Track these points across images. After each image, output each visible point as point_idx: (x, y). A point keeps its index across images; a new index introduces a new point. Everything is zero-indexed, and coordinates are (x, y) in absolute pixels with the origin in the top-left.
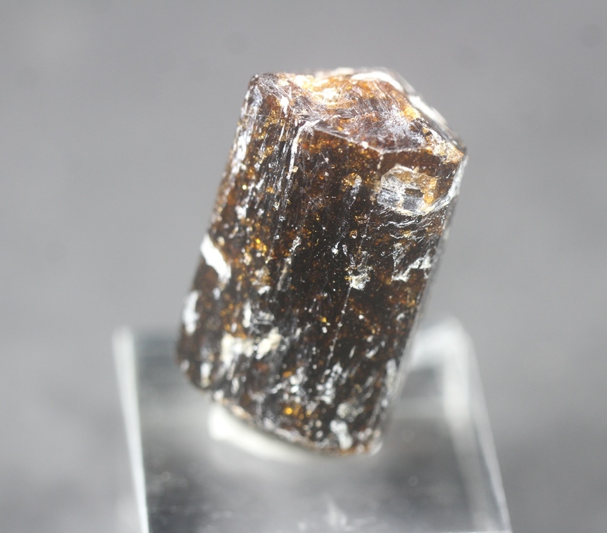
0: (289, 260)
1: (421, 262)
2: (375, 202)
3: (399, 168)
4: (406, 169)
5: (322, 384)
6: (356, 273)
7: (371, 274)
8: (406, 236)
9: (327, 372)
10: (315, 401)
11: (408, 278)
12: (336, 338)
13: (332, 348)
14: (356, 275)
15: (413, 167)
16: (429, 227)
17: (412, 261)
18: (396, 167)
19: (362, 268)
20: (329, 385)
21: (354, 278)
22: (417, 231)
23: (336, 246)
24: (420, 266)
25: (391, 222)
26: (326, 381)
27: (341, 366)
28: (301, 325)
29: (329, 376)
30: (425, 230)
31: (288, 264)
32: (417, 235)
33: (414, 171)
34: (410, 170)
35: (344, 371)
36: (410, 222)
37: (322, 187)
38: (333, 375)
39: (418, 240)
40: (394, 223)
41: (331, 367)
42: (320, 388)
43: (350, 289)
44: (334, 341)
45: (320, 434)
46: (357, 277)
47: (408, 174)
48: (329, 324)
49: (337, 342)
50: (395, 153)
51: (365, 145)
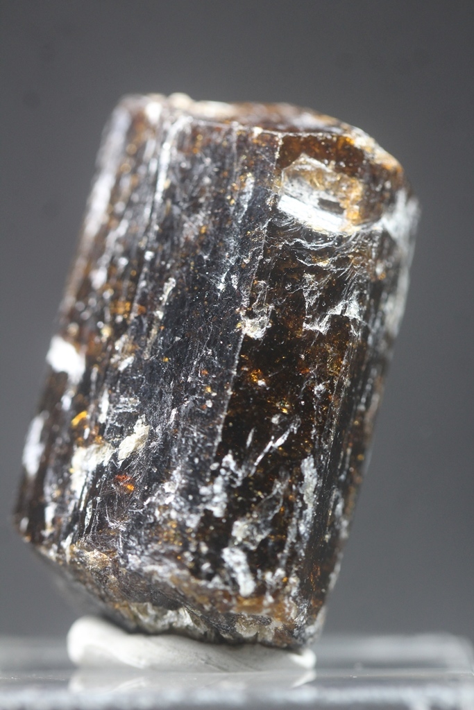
0: (160, 314)
1: (346, 306)
2: (274, 207)
3: (307, 162)
4: (316, 163)
5: (206, 485)
6: (251, 315)
7: (273, 317)
8: (321, 264)
9: (215, 466)
10: (197, 512)
11: (327, 329)
12: (225, 413)
13: (220, 428)
14: (251, 318)
15: (326, 161)
16: (354, 254)
17: (332, 305)
18: (302, 160)
19: (260, 306)
20: (218, 487)
21: (248, 322)
22: (336, 258)
23: (223, 280)
24: (344, 311)
25: (298, 240)
26: (212, 481)
27: (235, 458)
28: (177, 403)
29: (215, 474)
30: (348, 259)
31: (158, 320)
32: (337, 264)
33: (328, 167)
34: (323, 166)
35: (239, 466)
36: (326, 245)
37: (202, 200)
38: (223, 471)
39: (339, 272)
40: (303, 242)
41: (219, 459)
42: (204, 490)
43: (242, 337)
44: (222, 416)
45: (206, 566)
46: (253, 320)
47: (320, 172)
48: (214, 394)
49: (228, 419)
50: (300, 137)
51: (258, 131)
